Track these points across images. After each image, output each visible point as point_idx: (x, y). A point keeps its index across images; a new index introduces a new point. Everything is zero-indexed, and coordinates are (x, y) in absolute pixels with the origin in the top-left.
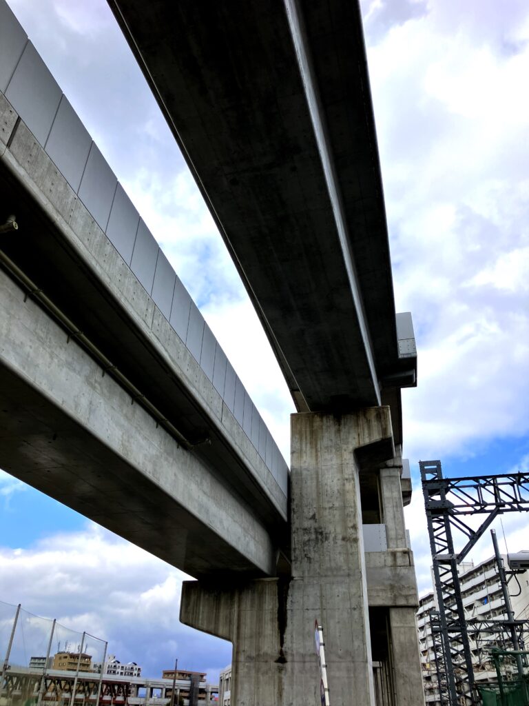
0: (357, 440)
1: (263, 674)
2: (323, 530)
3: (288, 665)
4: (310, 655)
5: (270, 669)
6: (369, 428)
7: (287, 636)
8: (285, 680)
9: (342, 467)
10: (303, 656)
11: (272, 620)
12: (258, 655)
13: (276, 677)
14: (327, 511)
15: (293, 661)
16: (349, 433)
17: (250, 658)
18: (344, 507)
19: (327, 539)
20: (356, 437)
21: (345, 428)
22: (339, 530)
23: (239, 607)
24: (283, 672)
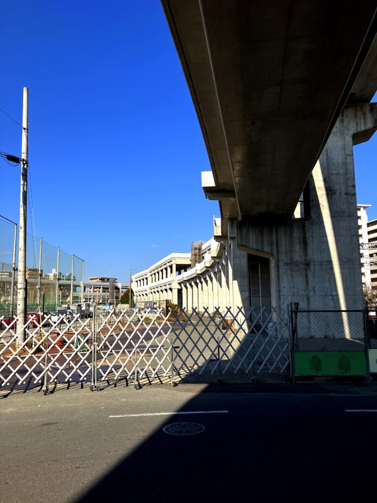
0: (356, 128)
1: (296, 272)
2: (332, 188)
3: (312, 267)
4: (326, 262)
5: (300, 270)
6: (365, 119)
7: (309, 252)
8: (310, 275)
9: (345, 147)
10: (321, 262)
11: (299, 243)
12: (292, 262)
13: (304, 274)
14: (335, 176)
15: (314, 265)
16: (350, 122)
17: (286, 264)
18: (347, 173)
19: (334, 193)
20: (355, 125)
21: (347, 118)
22: (343, 188)
23: (276, 235)
24: (309, 271)
